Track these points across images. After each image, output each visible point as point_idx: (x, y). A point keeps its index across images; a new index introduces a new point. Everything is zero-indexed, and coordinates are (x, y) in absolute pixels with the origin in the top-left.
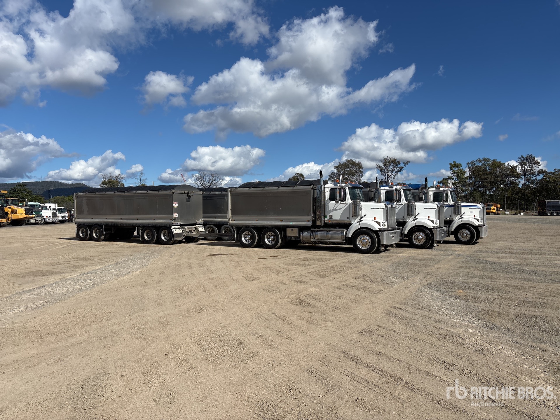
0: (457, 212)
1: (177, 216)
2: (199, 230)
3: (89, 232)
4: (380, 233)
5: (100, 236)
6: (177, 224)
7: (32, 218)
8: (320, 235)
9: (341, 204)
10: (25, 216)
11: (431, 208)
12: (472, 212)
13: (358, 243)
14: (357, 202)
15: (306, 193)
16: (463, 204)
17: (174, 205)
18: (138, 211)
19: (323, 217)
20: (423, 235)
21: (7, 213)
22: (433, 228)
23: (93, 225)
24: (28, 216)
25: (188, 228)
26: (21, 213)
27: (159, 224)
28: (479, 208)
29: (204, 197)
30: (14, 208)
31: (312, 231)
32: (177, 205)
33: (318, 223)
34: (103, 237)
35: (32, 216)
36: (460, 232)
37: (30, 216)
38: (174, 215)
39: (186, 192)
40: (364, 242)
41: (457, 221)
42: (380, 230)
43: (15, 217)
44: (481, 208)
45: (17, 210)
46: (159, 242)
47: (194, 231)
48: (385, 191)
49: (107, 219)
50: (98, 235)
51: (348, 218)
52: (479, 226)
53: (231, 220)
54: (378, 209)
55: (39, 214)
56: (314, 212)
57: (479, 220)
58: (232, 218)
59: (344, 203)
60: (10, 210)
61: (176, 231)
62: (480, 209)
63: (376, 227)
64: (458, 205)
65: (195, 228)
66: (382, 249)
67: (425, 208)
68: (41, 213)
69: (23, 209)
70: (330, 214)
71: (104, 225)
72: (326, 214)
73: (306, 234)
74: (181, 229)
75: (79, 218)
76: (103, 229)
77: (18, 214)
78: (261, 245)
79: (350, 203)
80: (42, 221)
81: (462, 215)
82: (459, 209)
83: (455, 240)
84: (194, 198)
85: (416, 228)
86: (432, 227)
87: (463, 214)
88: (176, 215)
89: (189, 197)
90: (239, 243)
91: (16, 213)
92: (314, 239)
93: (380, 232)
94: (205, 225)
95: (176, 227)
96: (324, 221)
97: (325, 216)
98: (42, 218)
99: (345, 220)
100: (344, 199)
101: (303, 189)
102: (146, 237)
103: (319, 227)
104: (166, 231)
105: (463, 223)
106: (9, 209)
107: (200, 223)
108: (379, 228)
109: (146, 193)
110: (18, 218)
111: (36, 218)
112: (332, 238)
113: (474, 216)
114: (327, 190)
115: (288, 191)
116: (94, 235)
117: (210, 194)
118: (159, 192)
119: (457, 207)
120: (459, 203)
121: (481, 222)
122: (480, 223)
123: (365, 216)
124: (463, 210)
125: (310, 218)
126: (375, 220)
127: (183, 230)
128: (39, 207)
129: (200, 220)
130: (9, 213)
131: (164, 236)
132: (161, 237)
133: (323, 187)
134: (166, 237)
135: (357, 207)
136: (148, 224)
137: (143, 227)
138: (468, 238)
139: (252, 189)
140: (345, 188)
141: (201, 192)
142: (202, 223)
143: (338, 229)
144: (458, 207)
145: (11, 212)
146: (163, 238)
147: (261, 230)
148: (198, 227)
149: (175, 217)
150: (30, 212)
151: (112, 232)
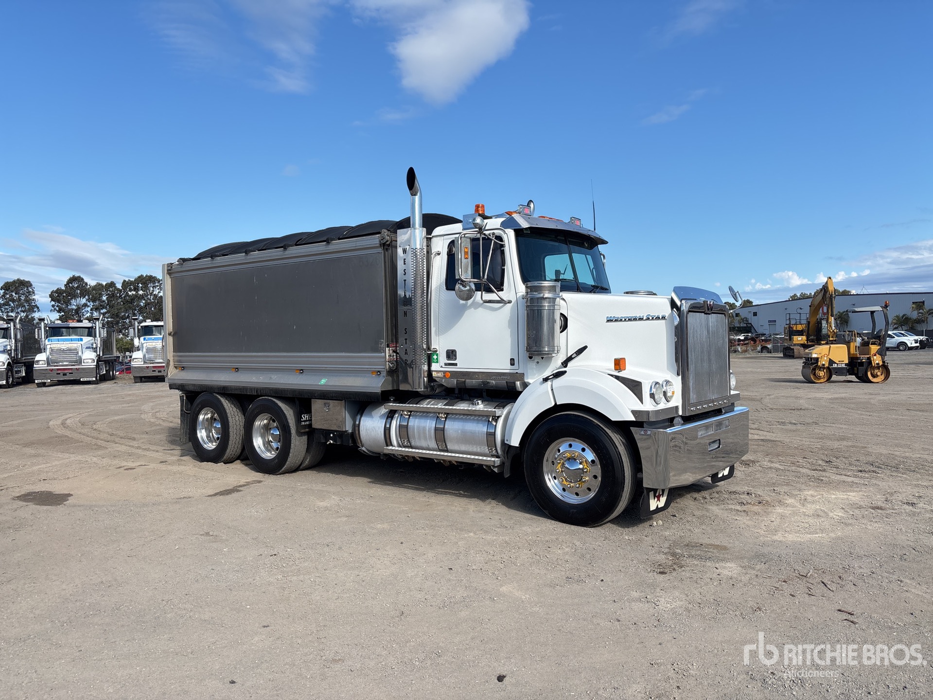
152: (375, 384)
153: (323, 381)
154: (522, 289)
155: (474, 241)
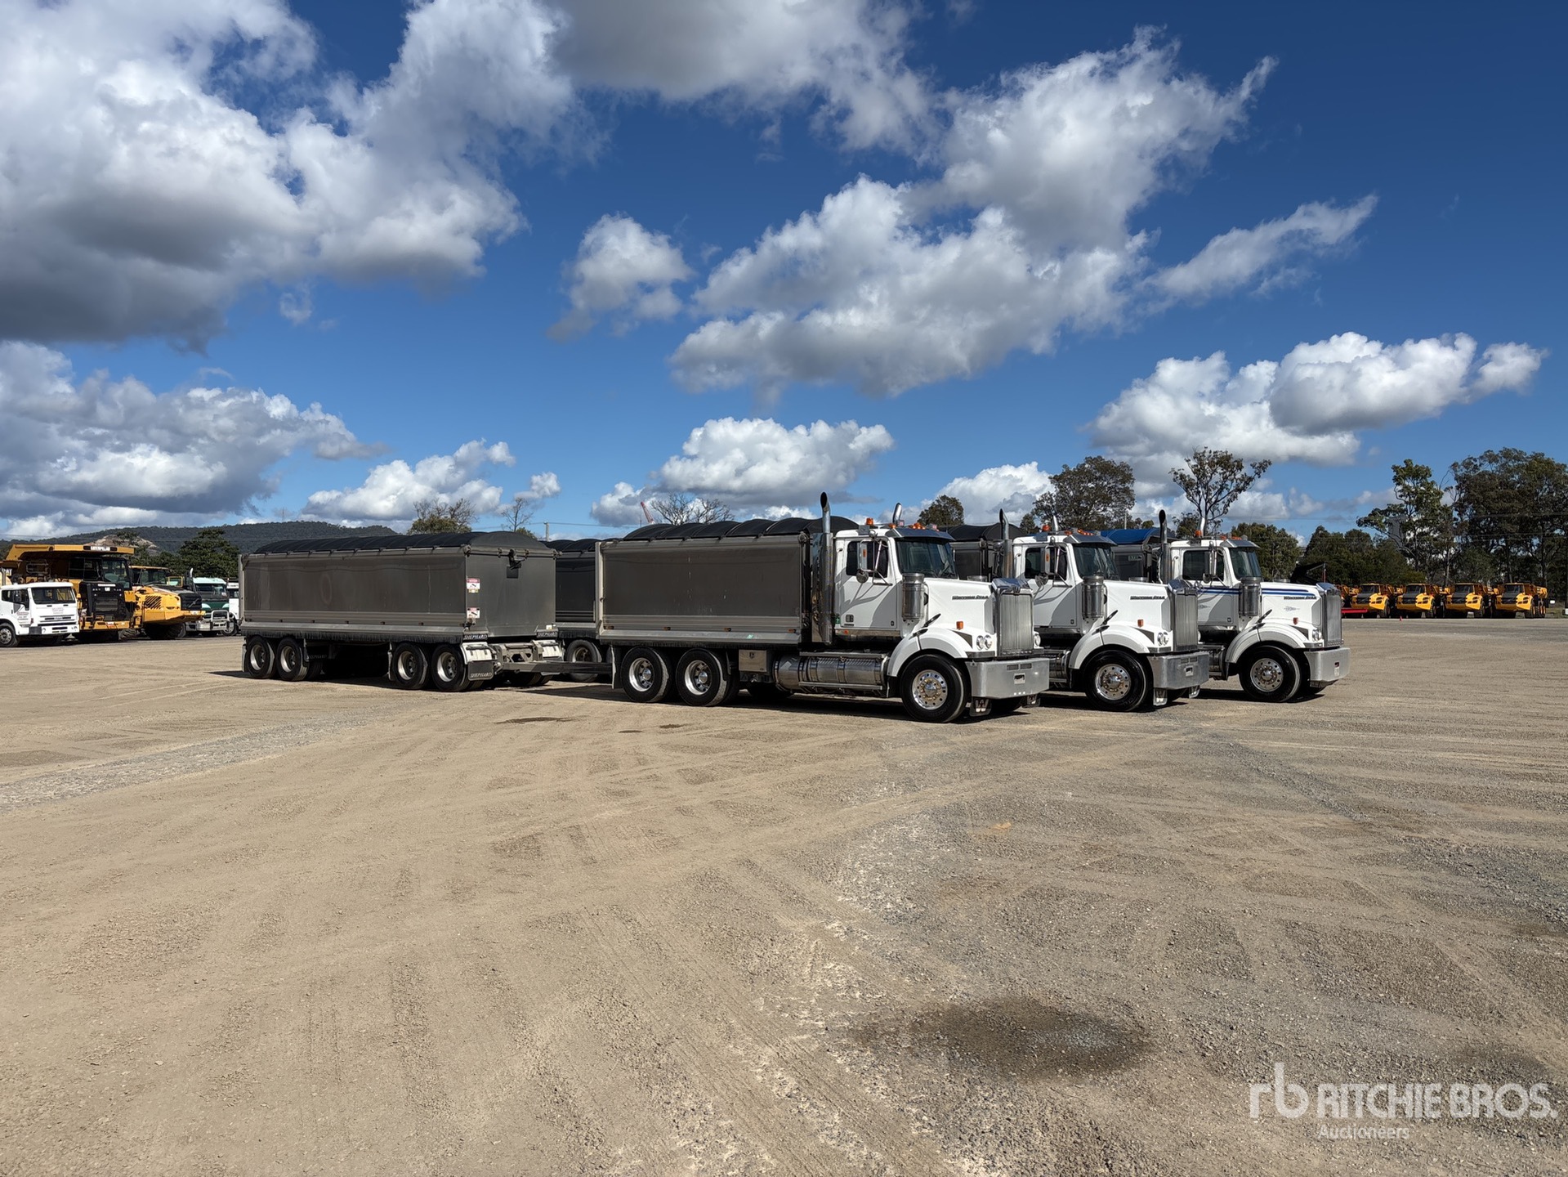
0: (1246, 608)
1: (478, 616)
2: (541, 655)
3: (272, 656)
4: (969, 665)
5: (298, 667)
6: (476, 637)
7: (199, 618)
8: (823, 671)
9: (875, 584)
10: (180, 613)
11: (1150, 598)
12: (1292, 609)
13: (916, 692)
14: (914, 578)
15: (786, 554)
16: (1264, 585)
17: (469, 585)
18: (384, 600)
19: (828, 622)
20: (1124, 673)
21: (133, 606)
22: (1151, 655)
23: (281, 639)
24: (186, 613)
25: (508, 648)
26: (170, 605)
27: (434, 635)
28: (1312, 597)
29: (561, 564)
30: (153, 591)
31: (804, 660)
32: (478, 586)
33: (816, 638)
34: (303, 670)
35: (197, 613)
36: (1256, 665)
37: (193, 613)
38: (469, 613)
39: (507, 551)
40: (927, 690)
41: (1248, 635)
42: (972, 657)
43: (151, 615)
44: (1318, 596)
45: (160, 598)
46: (433, 684)
47: (529, 655)
48: (1025, 548)
49: (314, 622)
50: (294, 663)
51: (892, 623)
52: (1308, 648)
53: (605, 628)
54: (973, 598)
55: (220, 607)
56: (807, 606)
57: (1307, 630)
58: (607, 621)
59: (881, 581)
60: (143, 598)
61: (474, 654)
62: (1315, 601)
63: (961, 649)
64: (1250, 587)
65: (530, 647)
66: (978, 710)
67: (1132, 598)
68: (226, 606)
69: (175, 594)
70: (849, 612)
71: (306, 637)
72: (837, 612)
73: (786, 666)
74: (488, 651)
75: (251, 620)
76: (303, 648)
77: (162, 609)
78: (676, 695)
79: (898, 581)
80: (228, 627)
81: (1263, 618)
82: (1254, 601)
83: (1242, 689)
84: (529, 567)
85: (1104, 655)
86: (1148, 652)
87: (1267, 614)
88: (473, 614)
89: (515, 565)
90: (622, 690)
91: (158, 606)
92: (808, 680)
93: (971, 663)
94: (564, 639)
95: (475, 644)
96: (833, 630)
97: (834, 619)
98: (228, 619)
99: (884, 630)
100: (883, 571)
101: (780, 543)
102: (402, 671)
103: (821, 647)
104: (450, 657)
105: (1263, 639)
106: (139, 595)
107: (549, 635)
108: (967, 653)
109: (402, 553)
110: (162, 618)
111: (212, 619)
112: (852, 677)
113: (1295, 620)
114: (842, 545)
115: (743, 550)
116: (285, 664)
117: (582, 556)
118: (434, 552)
119: (1246, 594)
120: (1252, 582)
121: (1313, 636)
122: (1311, 641)
123: (937, 617)
124: (1267, 602)
125: (796, 622)
126: (960, 631)
127: (494, 652)
128: (222, 590)
129: (549, 627)
130: (140, 604)
131: (446, 669)
132: (437, 671)
133: (829, 536)
134: (451, 671)
135: (912, 592)
136: (407, 637)
137: (396, 644)
138: (1277, 684)
139: (655, 542)
140: (885, 539)
141: (551, 552)
142: (553, 635)
143: (868, 654)
144: (1250, 593)
145: (145, 603)
146: (441, 672)
147: (677, 655)
148: (539, 646)
149: (471, 619)
150: (194, 603)
151: (330, 657)
152: (795, 639)
153: (750, 637)
154: (900, 577)
155: (869, 544)
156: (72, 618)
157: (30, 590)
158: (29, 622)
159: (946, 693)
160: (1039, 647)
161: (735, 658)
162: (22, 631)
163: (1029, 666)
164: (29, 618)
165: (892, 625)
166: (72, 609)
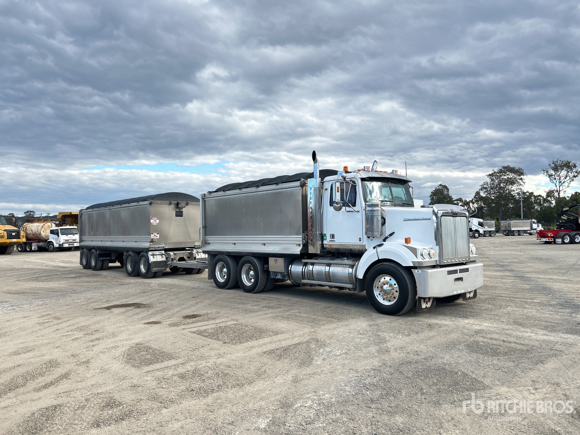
4: (415, 272)
96: (322, 245)
156: (77, 240)
157: (59, 229)
158: (59, 242)
159: (398, 293)
160: (474, 255)
161: (267, 263)
162: (56, 245)
163: (467, 270)
164: (59, 240)
165: (360, 241)
166: (77, 237)
